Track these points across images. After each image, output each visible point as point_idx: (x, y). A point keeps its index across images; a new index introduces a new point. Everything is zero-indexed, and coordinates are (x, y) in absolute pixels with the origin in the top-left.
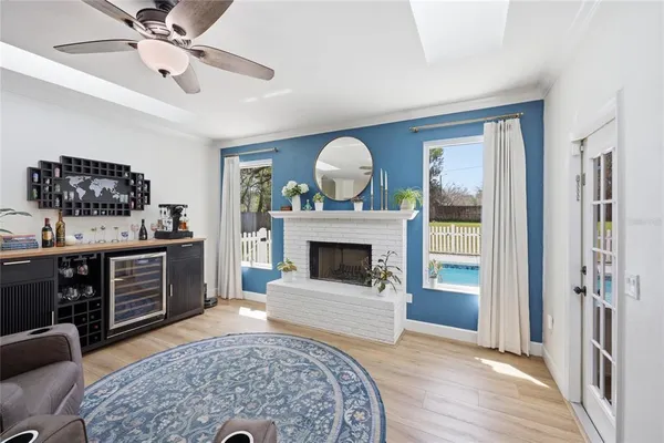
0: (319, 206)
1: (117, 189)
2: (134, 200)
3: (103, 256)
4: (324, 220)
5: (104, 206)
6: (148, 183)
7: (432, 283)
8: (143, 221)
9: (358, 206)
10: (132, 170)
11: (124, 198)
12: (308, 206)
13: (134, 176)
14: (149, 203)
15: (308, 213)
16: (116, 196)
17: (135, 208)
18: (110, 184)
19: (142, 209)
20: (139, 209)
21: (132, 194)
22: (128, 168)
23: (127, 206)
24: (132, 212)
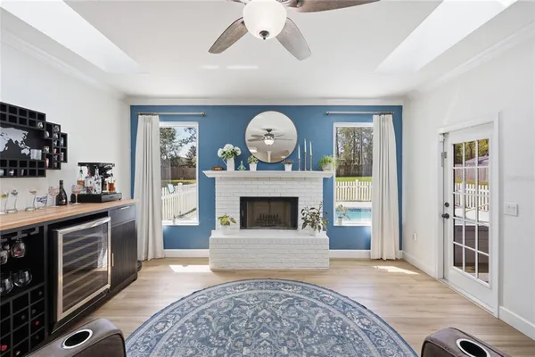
0: (253, 167)
1: (27, 142)
2: (49, 156)
3: (46, 229)
4: (258, 179)
5: (13, 164)
6: (65, 136)
7: (340, 222)
8: (61, 183)
9: (288, 168)
10: (48, 120)
11: (36, 154)
12: (242, 167)
13: (50, 127)
14: (65, 160)
15: (242, 173)
16: (26, 151)
17: (51, 167)
18: (18, 136)
19: (59, 167)
20: (55, 168)
21: (47, 149)
22: (42, 117)
23: (42, 164)
24: (48, 172)
